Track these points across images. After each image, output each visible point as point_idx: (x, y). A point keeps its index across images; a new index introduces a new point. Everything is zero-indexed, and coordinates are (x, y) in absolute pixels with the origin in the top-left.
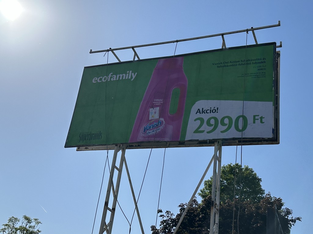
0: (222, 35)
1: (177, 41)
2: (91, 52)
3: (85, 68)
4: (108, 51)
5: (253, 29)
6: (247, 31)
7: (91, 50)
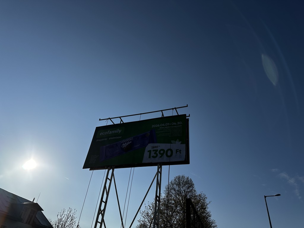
0: (162, 111)
1: (141, 114)
2: (100, 120)
3: (96, 127)
4: (108, 119)
5: (175, 108)
6: (173, 109)
7: (100, 119)
